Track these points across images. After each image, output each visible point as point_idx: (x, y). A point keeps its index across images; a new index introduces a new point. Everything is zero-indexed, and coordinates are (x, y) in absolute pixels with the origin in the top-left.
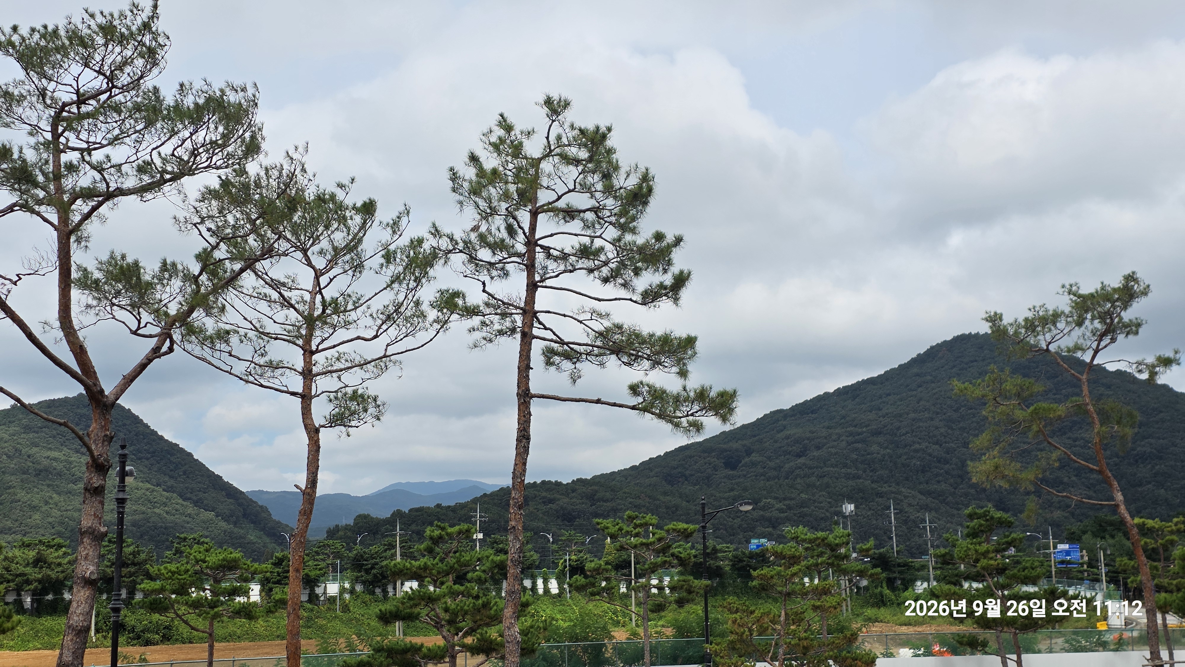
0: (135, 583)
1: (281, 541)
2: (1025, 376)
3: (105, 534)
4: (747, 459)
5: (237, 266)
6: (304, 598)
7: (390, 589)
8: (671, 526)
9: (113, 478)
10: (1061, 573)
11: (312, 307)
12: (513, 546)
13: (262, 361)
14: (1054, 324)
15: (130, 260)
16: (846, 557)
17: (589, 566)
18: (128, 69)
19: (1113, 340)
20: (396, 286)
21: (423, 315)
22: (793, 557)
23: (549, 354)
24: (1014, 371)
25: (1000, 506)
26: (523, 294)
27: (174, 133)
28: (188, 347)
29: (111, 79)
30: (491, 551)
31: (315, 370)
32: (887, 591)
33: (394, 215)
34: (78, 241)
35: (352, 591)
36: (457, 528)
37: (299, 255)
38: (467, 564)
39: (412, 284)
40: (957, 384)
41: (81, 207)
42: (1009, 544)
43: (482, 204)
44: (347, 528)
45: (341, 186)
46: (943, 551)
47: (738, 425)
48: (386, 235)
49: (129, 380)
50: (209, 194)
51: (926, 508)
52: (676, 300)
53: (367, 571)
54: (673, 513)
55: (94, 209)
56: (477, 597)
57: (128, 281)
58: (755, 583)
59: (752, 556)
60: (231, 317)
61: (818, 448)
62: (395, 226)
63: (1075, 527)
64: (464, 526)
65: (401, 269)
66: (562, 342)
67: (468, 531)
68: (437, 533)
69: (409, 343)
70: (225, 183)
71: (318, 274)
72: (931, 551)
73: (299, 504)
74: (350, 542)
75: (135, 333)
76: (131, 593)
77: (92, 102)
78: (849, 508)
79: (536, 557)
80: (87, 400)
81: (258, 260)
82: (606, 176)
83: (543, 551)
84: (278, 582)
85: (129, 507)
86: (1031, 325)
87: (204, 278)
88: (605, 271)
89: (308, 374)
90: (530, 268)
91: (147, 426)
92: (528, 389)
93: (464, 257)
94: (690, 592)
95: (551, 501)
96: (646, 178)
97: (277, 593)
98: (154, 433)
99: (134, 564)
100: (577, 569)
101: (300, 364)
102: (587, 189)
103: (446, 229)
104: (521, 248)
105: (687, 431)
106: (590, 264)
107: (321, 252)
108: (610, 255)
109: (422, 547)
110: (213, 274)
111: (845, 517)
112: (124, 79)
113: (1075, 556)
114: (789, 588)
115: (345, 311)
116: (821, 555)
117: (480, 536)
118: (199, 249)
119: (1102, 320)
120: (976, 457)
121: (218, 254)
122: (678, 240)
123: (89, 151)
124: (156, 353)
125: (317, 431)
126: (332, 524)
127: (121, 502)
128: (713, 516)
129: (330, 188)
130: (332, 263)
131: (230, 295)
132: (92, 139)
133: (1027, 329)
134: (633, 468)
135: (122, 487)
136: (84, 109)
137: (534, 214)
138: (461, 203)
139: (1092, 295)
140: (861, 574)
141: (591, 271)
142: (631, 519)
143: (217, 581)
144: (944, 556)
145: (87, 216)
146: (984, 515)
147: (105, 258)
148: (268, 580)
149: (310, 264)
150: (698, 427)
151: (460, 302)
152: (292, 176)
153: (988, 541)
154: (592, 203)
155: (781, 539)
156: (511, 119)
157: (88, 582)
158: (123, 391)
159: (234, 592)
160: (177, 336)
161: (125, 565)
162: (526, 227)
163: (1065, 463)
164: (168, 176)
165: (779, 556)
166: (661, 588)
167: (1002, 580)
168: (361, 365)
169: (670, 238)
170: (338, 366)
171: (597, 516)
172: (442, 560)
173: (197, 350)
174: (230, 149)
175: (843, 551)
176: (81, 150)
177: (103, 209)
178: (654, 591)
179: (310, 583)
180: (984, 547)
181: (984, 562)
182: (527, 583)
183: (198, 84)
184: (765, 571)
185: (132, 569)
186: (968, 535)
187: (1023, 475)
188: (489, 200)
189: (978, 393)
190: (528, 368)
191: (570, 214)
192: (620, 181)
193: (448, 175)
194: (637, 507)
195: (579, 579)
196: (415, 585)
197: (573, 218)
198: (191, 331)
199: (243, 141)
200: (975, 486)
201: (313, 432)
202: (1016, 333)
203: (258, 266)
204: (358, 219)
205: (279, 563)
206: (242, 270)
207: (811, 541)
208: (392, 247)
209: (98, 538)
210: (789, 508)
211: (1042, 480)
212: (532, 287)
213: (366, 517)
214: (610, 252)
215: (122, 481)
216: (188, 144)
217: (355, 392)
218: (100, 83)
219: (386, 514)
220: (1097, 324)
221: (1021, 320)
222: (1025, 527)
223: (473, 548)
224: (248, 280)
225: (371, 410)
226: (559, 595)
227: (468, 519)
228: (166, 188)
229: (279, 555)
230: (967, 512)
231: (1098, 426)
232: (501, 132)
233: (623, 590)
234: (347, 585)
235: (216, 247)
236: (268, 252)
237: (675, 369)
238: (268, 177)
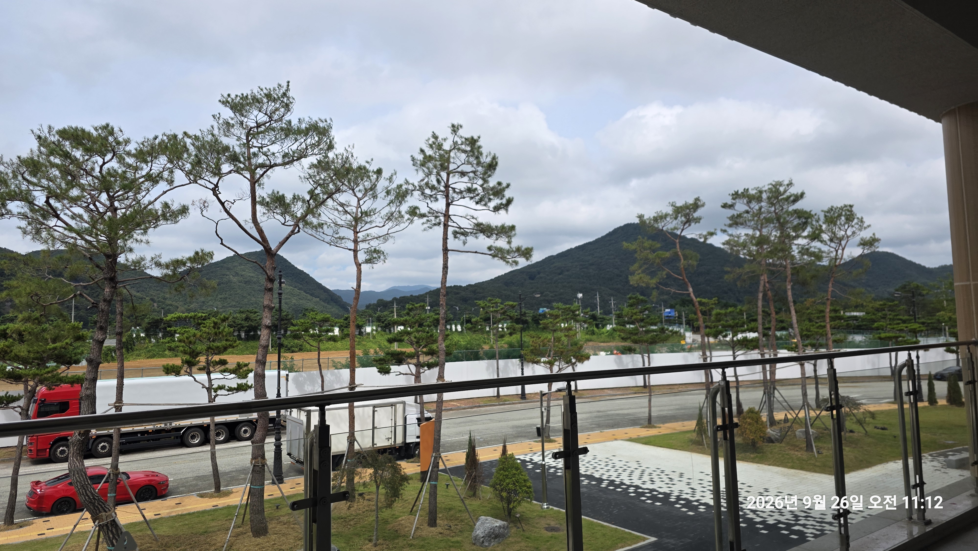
0: (287, 327)
1: (347, 311)
2: (653, 240)
3: (274, 307)
4: (538, 276)
5: (325, 197)
6: (357, 333)
7: (392, 329)
8: (506, 303)
9: (276, 284)
10: (666, 321)
11: (357, 214)
12: (442, 311)
13: (336, 236)
14: (665, 218)
15: (280, 194)
16: (579, 315)
17: (473, 320)
18: (277, 113)
19: (690, 225)
20: (391, 205)
21: (402, 217)
22: (557, 315)
23: (455, 233)
24: (648, 239)
25: (642, 294)
26: (444, 208)
27: (296, 140)
28: (306, 230)
29: (270, 117)
30: (433, 314)
31: (359, 240)
32: (595, 329)
33: (390, 175)
34: (259, 185)
35: (376, 331)
36: (419, 305)
37: (351, 192)
38: (423, 319)
39: (398, 204)
40: (625, 244)
41: (259, 171)
42: (646, 309)
43: (426, 170)
44: (374, 304)
45: (368, 162)
46: (618, 312)
47: (533, 262)
48: (387, 183)
49: (282, 244)
50: (312, 166)
51: (612, 295)
52: (507, 210)
53: (383, 322)
54: (508, 298)
55: (265, 172)
56: (428, 332)
57: (280, 202)
58: (541, 326)
59: (540, 315)
60: (323, 218)
61: (568, 271)
62: (390, 179)
63: (673, 302)
64: (422, 304)
65: (393, 197)
66: (460, 228)
67: (424, 306)
68: (411, 307)
69: (397, 228)
70: (319, 162)
71: (359, 200)
72: (614, 312)
73: (354, 295)
74: (375, 310)
75: (283, 224)
76: (286, 331)
77: (263, 127)
78: (580, 295)
79: (452, 316)
80: (264, 252)
81: (333, 194)
82: (477, 158)
83: (455, 314)
84: (346, 327)
85: (283, 296)
86: (656, 219)
87: (311, 201)
88: (477, 198)
89: (356, 241)
90: (447, 197)
91: (290, 263)
92: (447, 247)
93: (419, 192)
94: (514, 330)
95: (458, 293)
96: (494, 158)
97: (346, 332)
98: (293, 266)
99: (286, 320)
100: (468, 321)
101: (352, 238)
102: (469, 163)
103: (411, 182)
104: (442, 189)
105: (511, 265)
106: (472, 195)
107: (360, 191)
108: (479, 192)
109: (405, 312)
110: (315, 200)
111: (578, 299)
112: (276, 117)
113: (673, 314)
114: (555, 328)
115: (370, 215)
116: (568, 314)
117: (429, 308)
118: (309, 189)
119: (685, 217)
120: (633, 274)
121: (317, 192)
122: (508, 186)
123: (262, 147)
124: (293, 233)
125: (360, 265)
126: (368, 303)
127: (280, 294)
128: (524, 299)
129: (363, 163)
130: (365, 195)
131: (323, 208)
132: (263, 143)
133: (654, 220)
134: (492, 280)
135: (280, 288)
136: (260, 129)
137: (448, 175)
138: (417, 170)
139: (681, 207)
140: (585, 322)
141: (471, 198)
142: (490, 300)
143: (321, 326)
144: (618, 314)
145: (262, 176)
146: (635, 298)
147: (270, 192)
148: (342, 326)
149: (355, 196)
150: (516, 263)
151: (418, 212)
152: (347, 158)
153: (637, 308)
154: (473, 169)
155: (552, 308)
156: (437, 134)
157: (268, 327)
158: (279, 248)
159: (328, 331)
160: (301, 226)
161: (282, 320)
162: (445, 179)
163: (669, 276)
164: (295, 158)
165: (551, 315)
166: (503, 328)
167: (642, 324)
168: (377, 238)
169: (504, 185)
170: (368, 238)
171: (477, 299)
172: (413, 318)
173: (310, 232)
174: (321, 146)
175: (577, 312)
176: (259, 148)
177: (268, 172)
178: (500, 330)
179: (359, 327)
180: (635, 311)
181: (634, 317)
182: (448, 327)
183: (307, 119)
184: (545, 321)
185: (286, 322)
186: (629, 306)
187: (651, 281)
188: (428, 168)
189: (633, 247)
190: (447, 238)
191: (463, 174)
192: (483, 159)
193: (410, 159)
194: (493, 296)
195: (469, 325)
196: (402, 328)
197: (464, 176)
198: (307, 223)
199: (327, 143)
200: (631, 286)
201: (358, 265)
202: (650, 223)
203: (334, 196)
204: (375, 176)
205: (346, 319)
206: (327, 198)
207: (564, 309)
208: (389, 188)
209: (271, 309)
210: (556, 295)
211: (660, 283)
212: (448, 205)
213: (381, 300)
214: (480, 190)
215: (280, 285)
216: (304, 144)
217: (375, 249)
218: (266, 118)
219: (390, 299)
220: (683, 219)
221: (652, 217)
222: (652, 303)
223: (426, 313)
224: (330, 202)
225: (382, 257)
226: (461, 332)
227: (424, 301)
228: (295, 163)
229: (346, 316)
230: (628, 296)
231: (682, 261)
232: (433, 140)
233: (488, 329)
234: (374, 328)
235: (316, 188)
236: (338, 190)
237: (507, 240)
238: (337, 158)
